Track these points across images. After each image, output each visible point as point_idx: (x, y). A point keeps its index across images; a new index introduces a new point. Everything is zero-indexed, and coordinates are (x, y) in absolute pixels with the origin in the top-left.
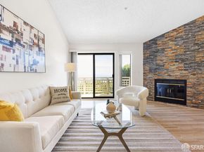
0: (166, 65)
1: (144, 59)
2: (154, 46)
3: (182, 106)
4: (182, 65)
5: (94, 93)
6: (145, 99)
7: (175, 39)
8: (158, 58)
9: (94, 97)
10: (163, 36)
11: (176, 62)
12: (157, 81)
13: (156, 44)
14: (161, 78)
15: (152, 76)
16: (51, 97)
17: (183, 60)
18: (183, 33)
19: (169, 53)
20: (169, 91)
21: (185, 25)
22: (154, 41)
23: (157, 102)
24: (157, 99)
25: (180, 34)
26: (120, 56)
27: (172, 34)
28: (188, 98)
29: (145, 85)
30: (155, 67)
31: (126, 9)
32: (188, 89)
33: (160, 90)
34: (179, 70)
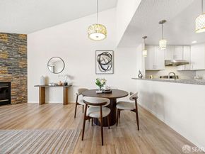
17: (7, 65)
18: (6, 41)
28: (12, 97)
32: (12, 90)
34: (2, 73)
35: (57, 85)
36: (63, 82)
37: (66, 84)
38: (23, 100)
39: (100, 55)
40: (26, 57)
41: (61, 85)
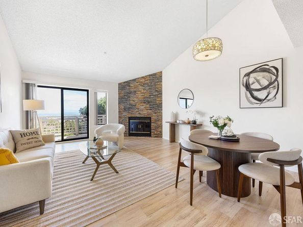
0: (138, 106)
1: (119, 99)
2: (128, 88)
3: (148, 138)
4: (148, 106)
5: (63, 135)
6: (123, 135)
7: (143, 85)
8: (131, 99)
9: (63, 140)
10: (134, 80)
11: (144, 103)
12: (130, 118)
13: (130, 86)
14: (133, 116)
15: (126, 115)
16: (15, 144)
17: (149, 102)
18: (148, 81)
19: (140, 95)
20: (140, 126)
21: (149, 75)
22: (128, 83)
23: (131, 137)
24: (131, 135)
25: (147, 82)
26: (96, 93)
27: (141, 81)
28: (152, 131)
29: (120, 123)
30: (128, 106)
31: (105, 53)
32: (152, 124)
33: (132, 126)
34: (146, 109)
35: (184, 123)
36: (191, 119)
37: (195, 122)
38: (159, 135)
39: (248, 75)
40: (161, 94)
41: (189, 123)
